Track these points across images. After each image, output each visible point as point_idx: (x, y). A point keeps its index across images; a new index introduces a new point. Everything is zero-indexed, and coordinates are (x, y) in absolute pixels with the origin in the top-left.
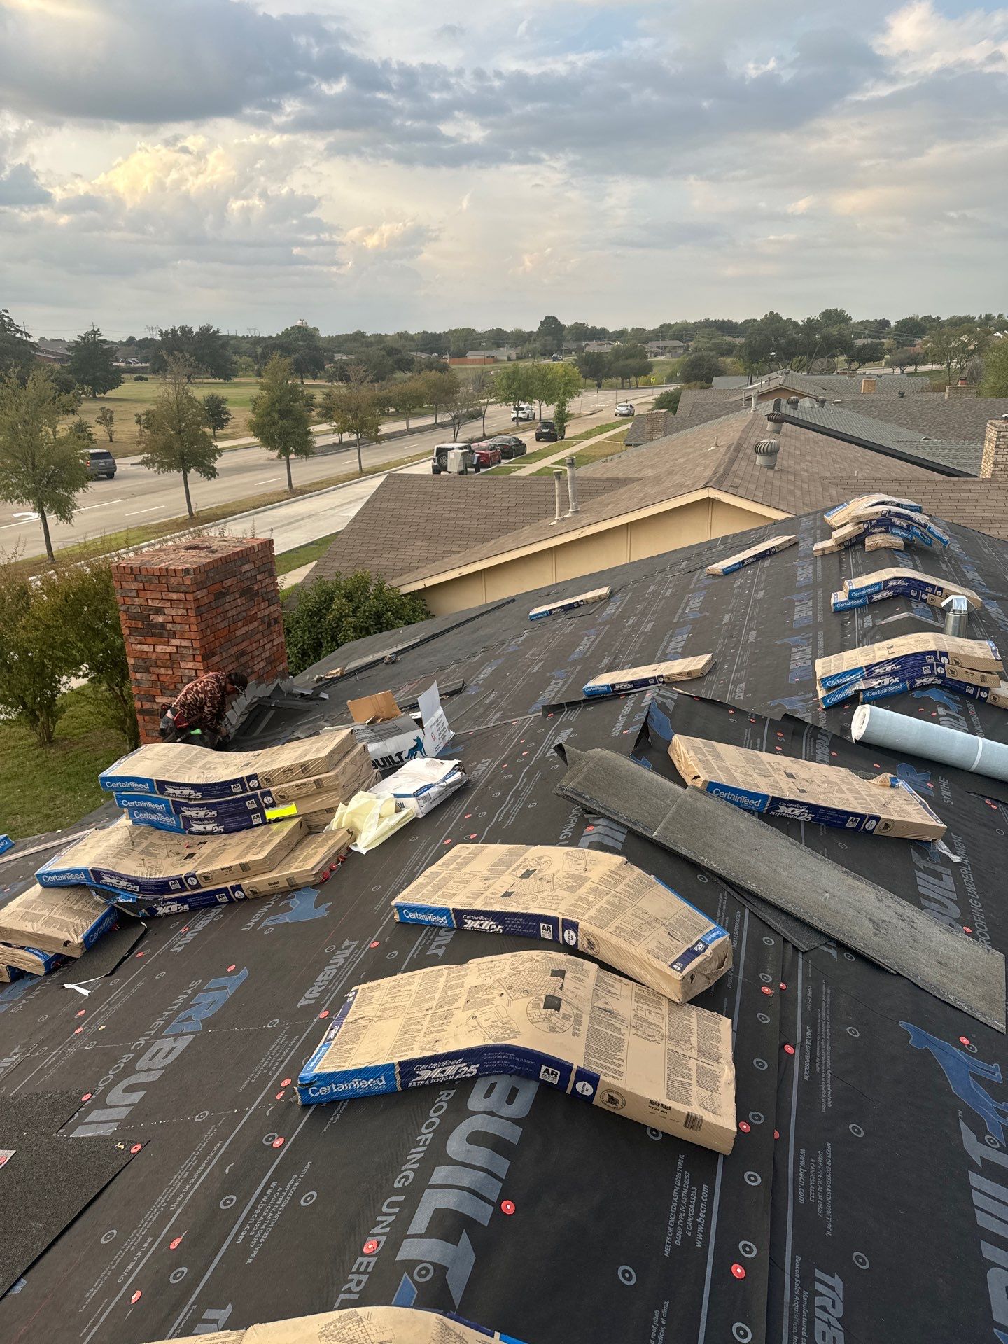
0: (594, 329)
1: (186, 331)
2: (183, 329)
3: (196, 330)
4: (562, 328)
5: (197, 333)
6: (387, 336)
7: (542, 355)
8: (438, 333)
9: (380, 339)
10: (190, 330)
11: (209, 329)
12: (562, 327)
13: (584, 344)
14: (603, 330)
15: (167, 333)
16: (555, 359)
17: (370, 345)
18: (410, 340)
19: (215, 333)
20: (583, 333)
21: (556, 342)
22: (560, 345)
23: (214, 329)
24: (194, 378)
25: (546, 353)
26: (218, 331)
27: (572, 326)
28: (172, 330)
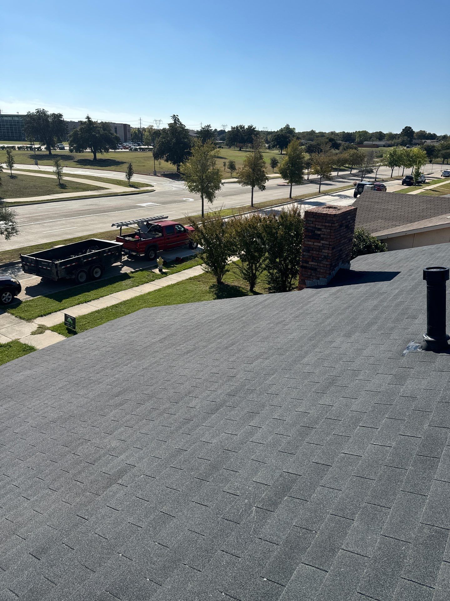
0: (430, 134)
1: (242, 127)
2: (241, 126)
3: (246, 127)
4: (412, 132)
5: (247, 128)
6: (325, 133)
7: (401, 145)
8: (350, 132)
9: (322, 135)
10: (244, 127)
11: (251, 127)
12: (414, 132)
13: (423, 141)
14: (435, 134)
15: (234, 128)
16: (408, 147)
17: (318, 137)
18: (336, 135)
19: (254, 128)
20: (423, 136)
21: (409, 139)
22: (411, 141)
23: (254, 127)
24: (242, 149)
25: (403, 144)
26: (255, 128)
27: (418, 132)
28: (237, 127)
